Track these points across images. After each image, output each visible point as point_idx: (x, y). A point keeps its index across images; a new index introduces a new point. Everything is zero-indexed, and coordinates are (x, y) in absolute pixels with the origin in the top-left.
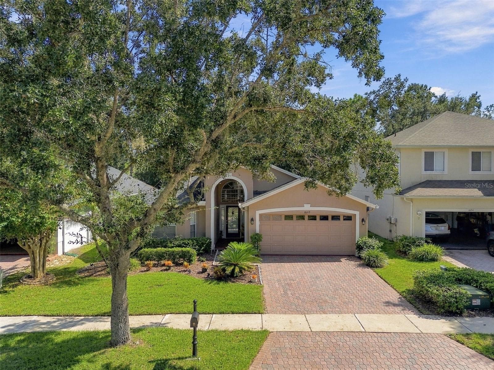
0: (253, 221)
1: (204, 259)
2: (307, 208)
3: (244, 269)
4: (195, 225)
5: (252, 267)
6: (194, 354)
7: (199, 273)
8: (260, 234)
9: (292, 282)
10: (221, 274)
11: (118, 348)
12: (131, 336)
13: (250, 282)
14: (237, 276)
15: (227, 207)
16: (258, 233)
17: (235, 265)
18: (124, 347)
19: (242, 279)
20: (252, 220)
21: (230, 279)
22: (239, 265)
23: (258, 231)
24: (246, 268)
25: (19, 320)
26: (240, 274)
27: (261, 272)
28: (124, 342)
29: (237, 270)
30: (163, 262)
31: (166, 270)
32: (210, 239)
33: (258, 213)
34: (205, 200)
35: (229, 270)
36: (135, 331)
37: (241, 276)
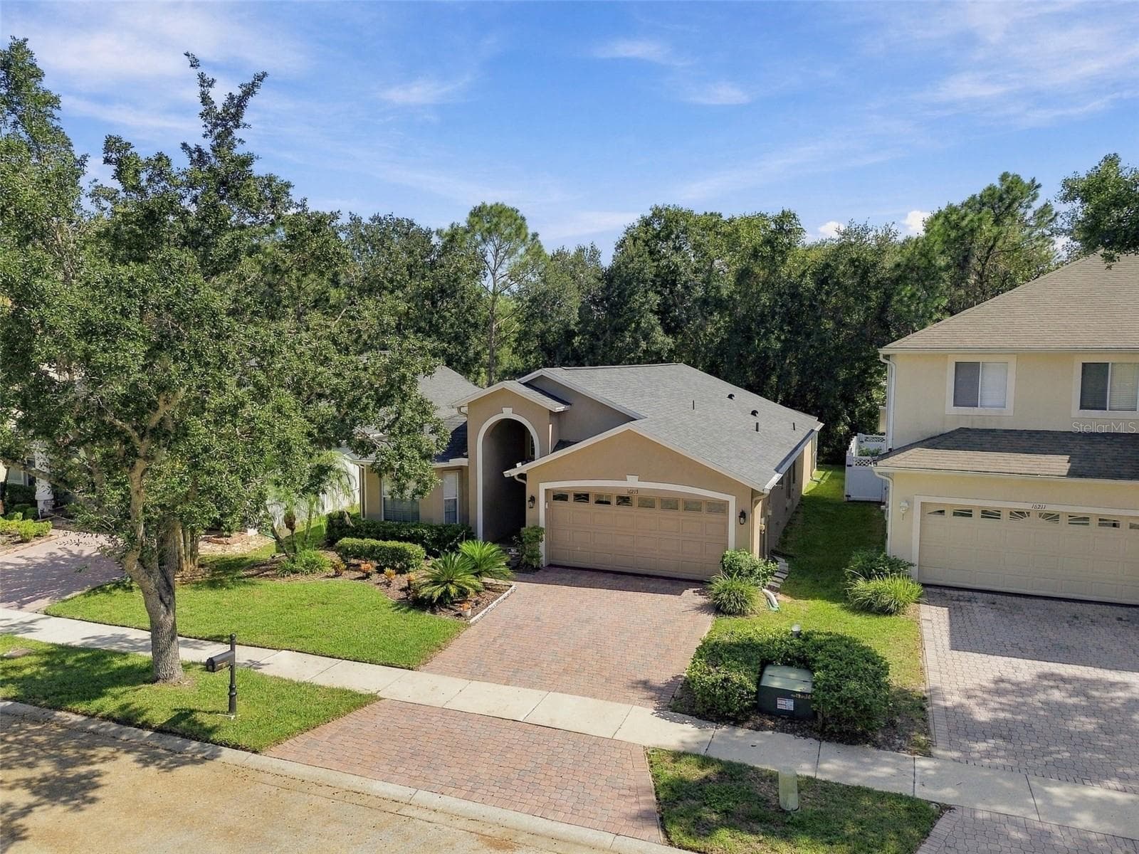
2: (632, 482)
4: (456, 499)
6: (232, 707)
11: (155, 687)
12: (179, 673)
13: (459, 615)
14: (447, 603)
18: (164, 686)
19: (451, 609)
20: (535, 500)
23: (542, 522)
25: (107, 631)
28: (165, 679)
33: (543, 487)
34: (467, 457)
36: (187, 666)
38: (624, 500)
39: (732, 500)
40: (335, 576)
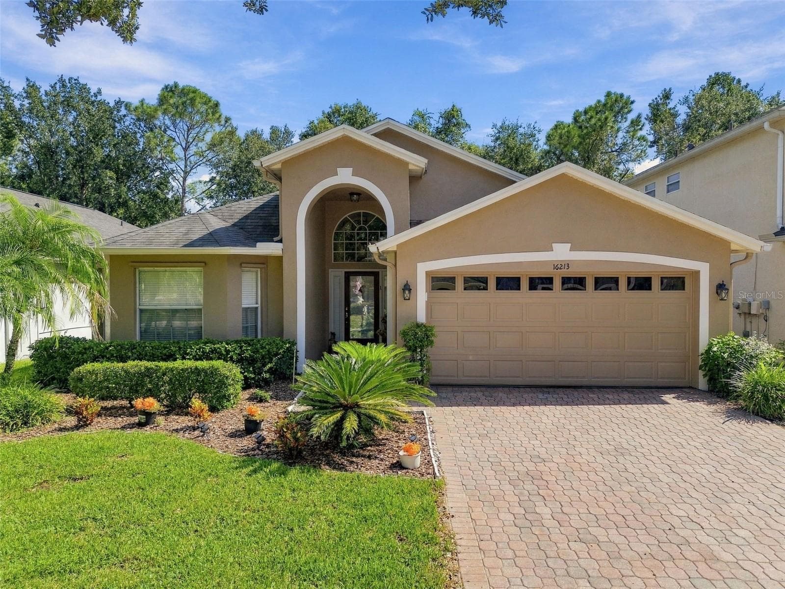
0: (410, 290)
1: (267, 395)
2: (561, 252)
3: (376, 422)
4: (257, 308)
5: (405, 417)
7: (234, 435)
8: (427, 325)
9: (541, 467)
10: (297, 440)
13: (398, 466)
14: (351, 446)
15: (348, 276)
16: (422, 324)
17: (347, 408)
19: (369, 457)
20: (407, 288)
21: (327, 456)
22: (358, 406)
23: (422, 318)
24: (383, 418)
26: (363, 439)
27: (432, 432)
29: (351, 424)
30: (139, 403)
31: (140, 425)
32: (294, 343)
33: (423, 268)
34: (281, 241)
35: (323, 425)
37: (365, 445)
38: (541, 283)
39: (704, 268)
40: (77, 427)
